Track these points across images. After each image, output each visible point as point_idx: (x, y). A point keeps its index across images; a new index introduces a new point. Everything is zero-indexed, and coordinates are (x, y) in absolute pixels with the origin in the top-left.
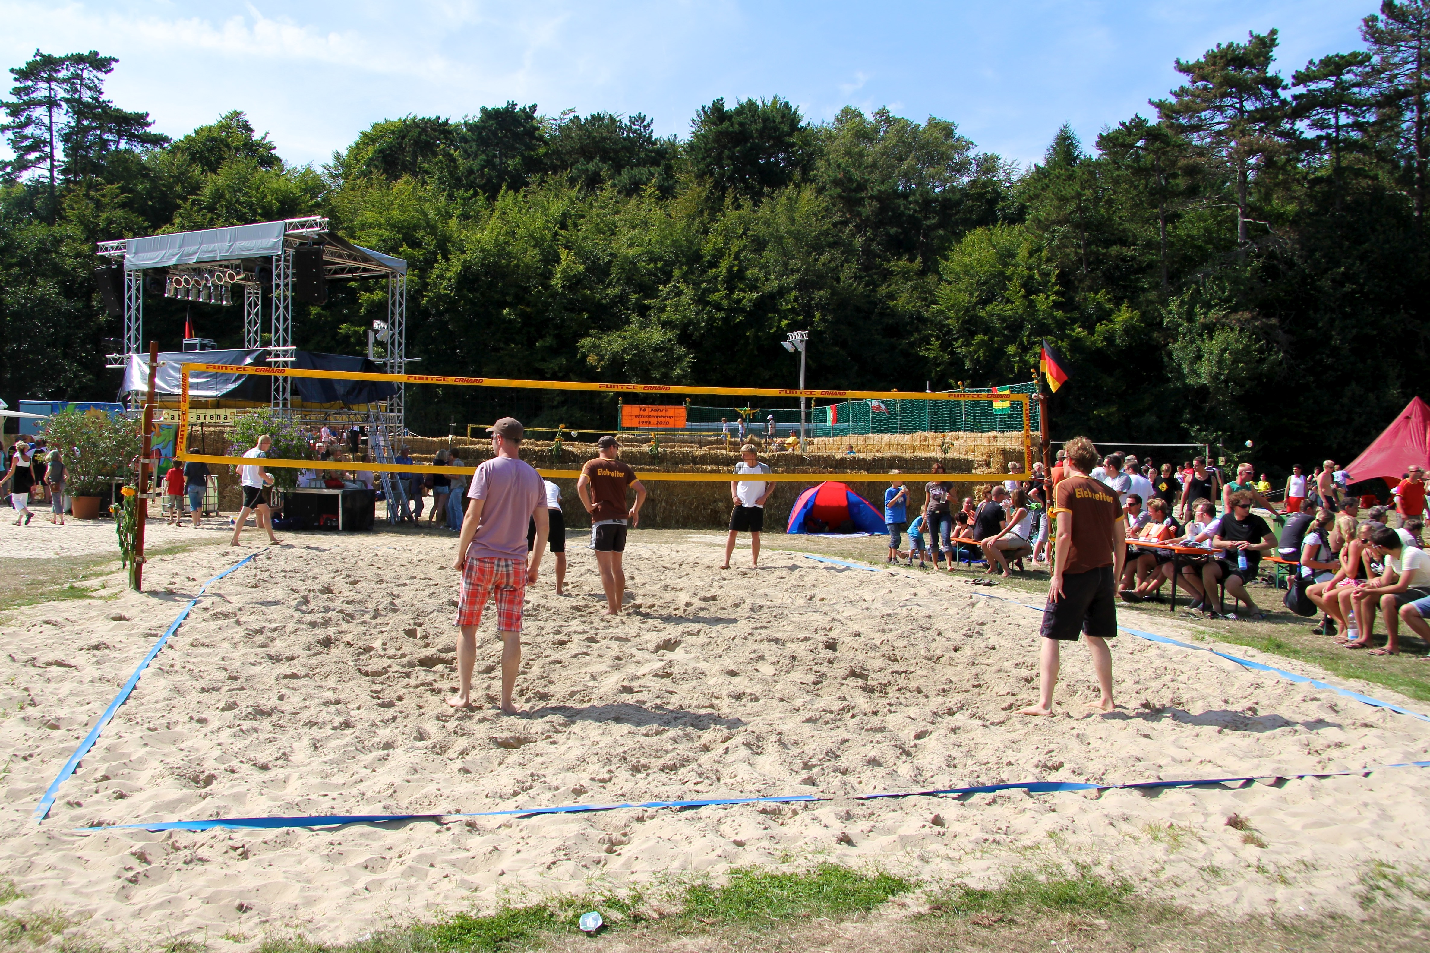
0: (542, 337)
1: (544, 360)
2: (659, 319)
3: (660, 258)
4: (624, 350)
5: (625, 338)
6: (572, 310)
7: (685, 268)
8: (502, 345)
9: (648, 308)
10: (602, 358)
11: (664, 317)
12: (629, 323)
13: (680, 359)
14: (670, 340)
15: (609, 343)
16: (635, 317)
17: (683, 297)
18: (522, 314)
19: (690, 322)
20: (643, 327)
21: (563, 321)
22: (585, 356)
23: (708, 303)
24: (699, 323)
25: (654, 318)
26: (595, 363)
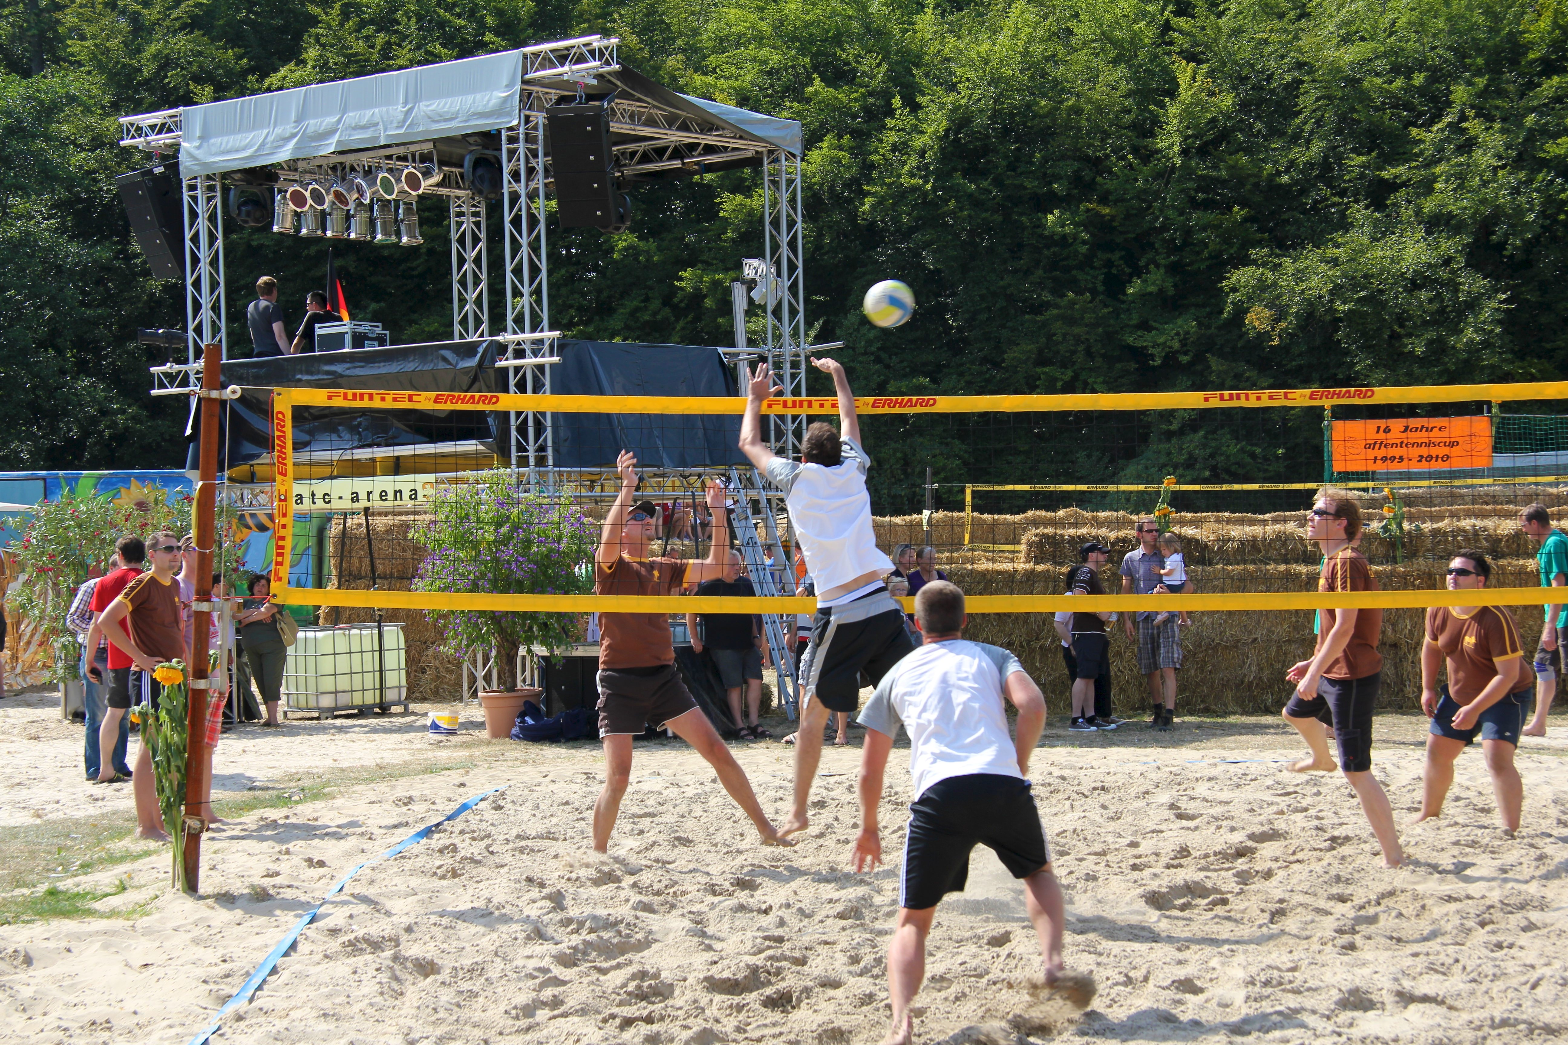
0: (1138, 272)
1: (1144, 326)
2: (1418, 213)
3: (1421, 65)
4: (1337, 291)
5: (1335, 262)
6: (1206, 205)
7: (1481, 82)
8: (1047, 296)
9: (1393, 186)
10: (1281, 314)
11: (1429, 205)
12: (1345, 225)
13: (1473, 304)
14: (1447, 261)
15: (1300, 276)
16: (1359, 211)
17: (1477, 153)
18: (1094, 223)
19: (1497, 214)
20: (1381, 233)
21: (1188, 232)
22: (1241, 312)
23: (1544, 164)
24: (1519, 212)
25: (1407, 213)
26: (1265, 327)
